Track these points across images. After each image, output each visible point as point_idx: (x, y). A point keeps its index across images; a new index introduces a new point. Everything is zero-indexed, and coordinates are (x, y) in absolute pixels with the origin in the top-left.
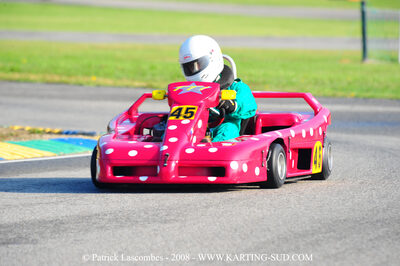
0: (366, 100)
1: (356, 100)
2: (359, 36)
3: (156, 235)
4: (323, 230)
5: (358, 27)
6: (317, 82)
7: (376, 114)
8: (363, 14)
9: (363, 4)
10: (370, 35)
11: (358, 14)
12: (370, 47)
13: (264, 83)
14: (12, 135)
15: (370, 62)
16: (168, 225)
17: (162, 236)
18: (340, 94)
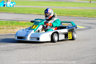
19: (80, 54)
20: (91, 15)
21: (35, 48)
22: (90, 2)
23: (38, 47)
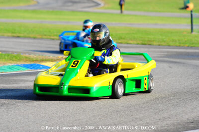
0: (192, 48)
1: (188, 47)
2: (190, 24)
4: (173, 96)
5: (190, 20)
6: (173, 41)
7: (195, 53)
8: (192, 15)
9: (191, 11)
10: (194, 24)
11: (190, 15)
12: (194, 27)
13: (153, 41)
14: (58, 60)
15: (194, 33)
18: (182, 45)
19: (99, 118)
20: (124, 39)
21: (5, 106)
22: (122, 12)
23: (13, 104)
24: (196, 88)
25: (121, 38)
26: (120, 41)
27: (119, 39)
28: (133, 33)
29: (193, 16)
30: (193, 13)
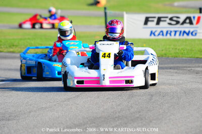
3: (4, 127)
4: (89, 122)
8: (106, 13)
9: (105, 8)
11: (102, 13)
16: (10, 122)
17: (8, 128)
24: (119, 112)
25: (13, 46)
26: (11, 50)
27: (10, 47)
28: (29, 39)
29: (108, 14)
30: (108, 11)
